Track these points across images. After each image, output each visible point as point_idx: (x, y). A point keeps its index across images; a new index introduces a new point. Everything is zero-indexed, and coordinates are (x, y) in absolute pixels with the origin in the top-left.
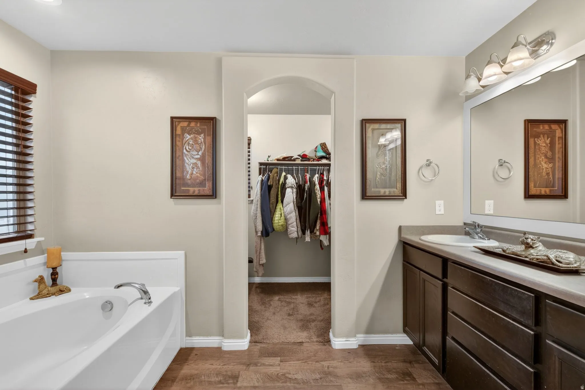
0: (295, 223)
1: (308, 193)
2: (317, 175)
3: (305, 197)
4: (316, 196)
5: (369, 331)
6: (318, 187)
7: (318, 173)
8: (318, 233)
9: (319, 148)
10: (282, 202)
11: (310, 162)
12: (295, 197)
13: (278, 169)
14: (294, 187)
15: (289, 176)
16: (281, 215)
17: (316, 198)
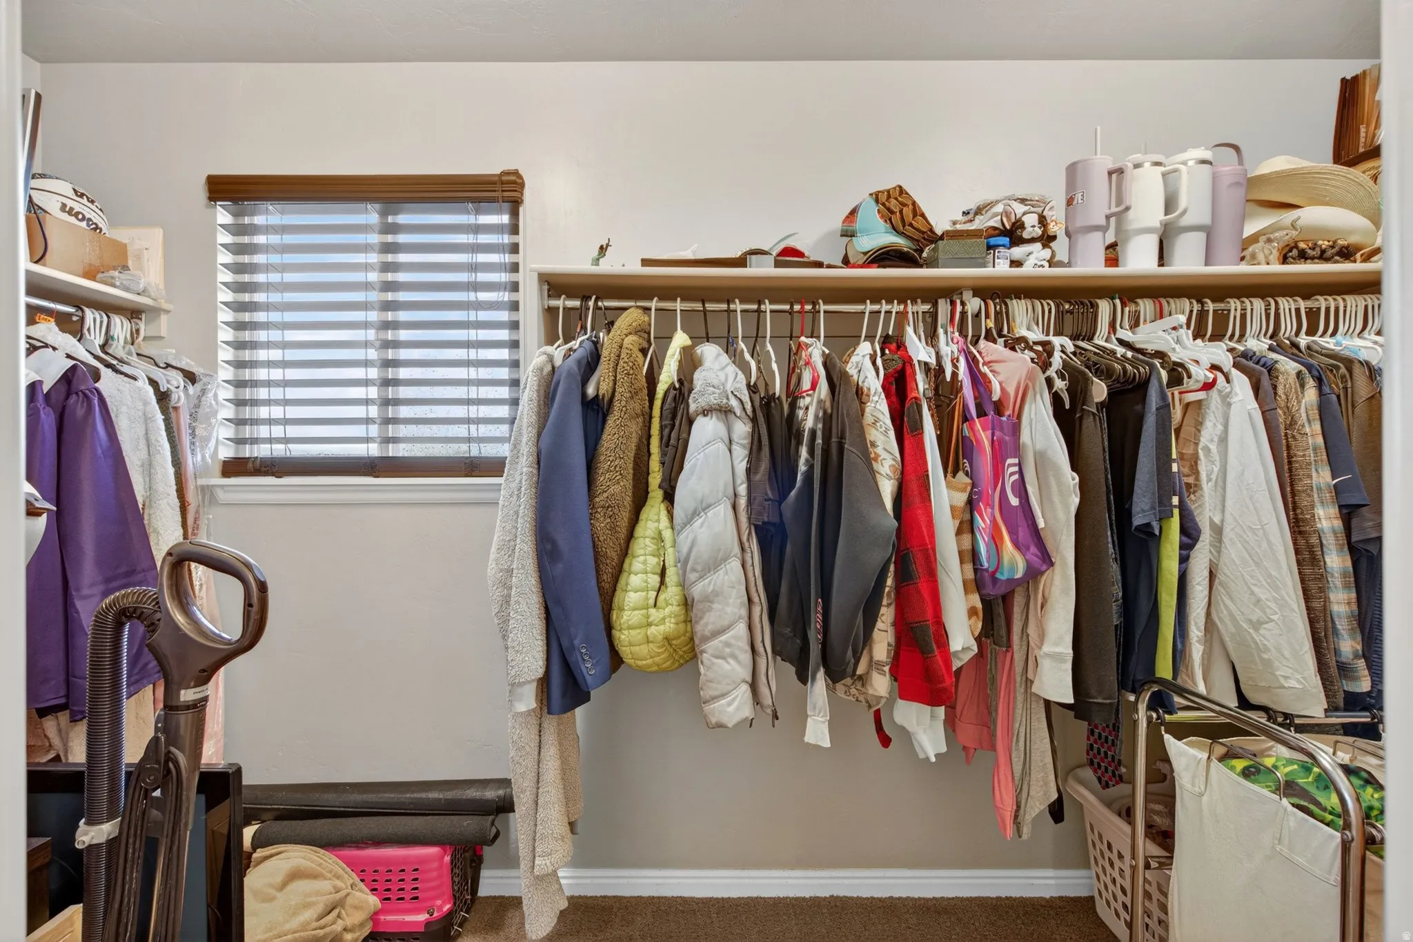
0: (741, 628)
1: (819, 441)
2: (865, 348)
3: (802, 468)
4: (868, 460)
6: (878, 407)
7: (870, 338)
8: (880, 687)
9: (871, 216)
10: (669, 497)
12: (741, 467)
13: (650, 316)
14: (738, 411)
15: (710, 353)
16: (663, 574)
17: (873, 473)
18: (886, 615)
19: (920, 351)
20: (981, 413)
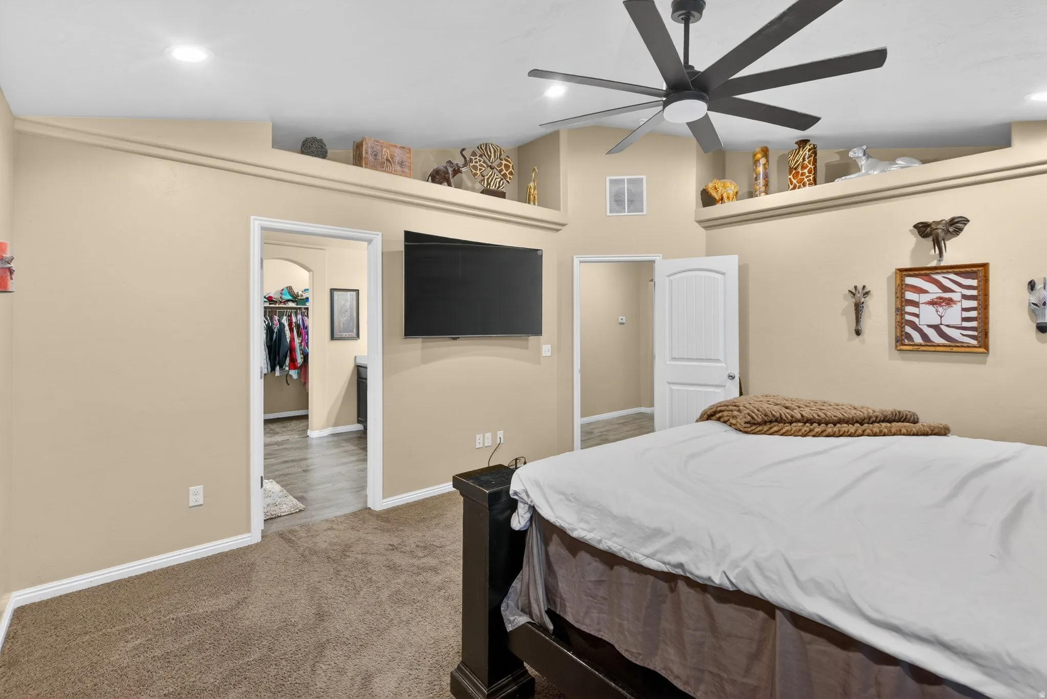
1: (277, 333)
2: (285, 317)
3: (274, 337)
4: (285, 336)
5: (336, 424)
6: (287, 328)
7: (286, 315)
8: (287, 369)
9: (286, 291)
11: (277, 305)
17: (286, 338)
18: (288, 359)
19: (294, 320)
20: (303, 329)
